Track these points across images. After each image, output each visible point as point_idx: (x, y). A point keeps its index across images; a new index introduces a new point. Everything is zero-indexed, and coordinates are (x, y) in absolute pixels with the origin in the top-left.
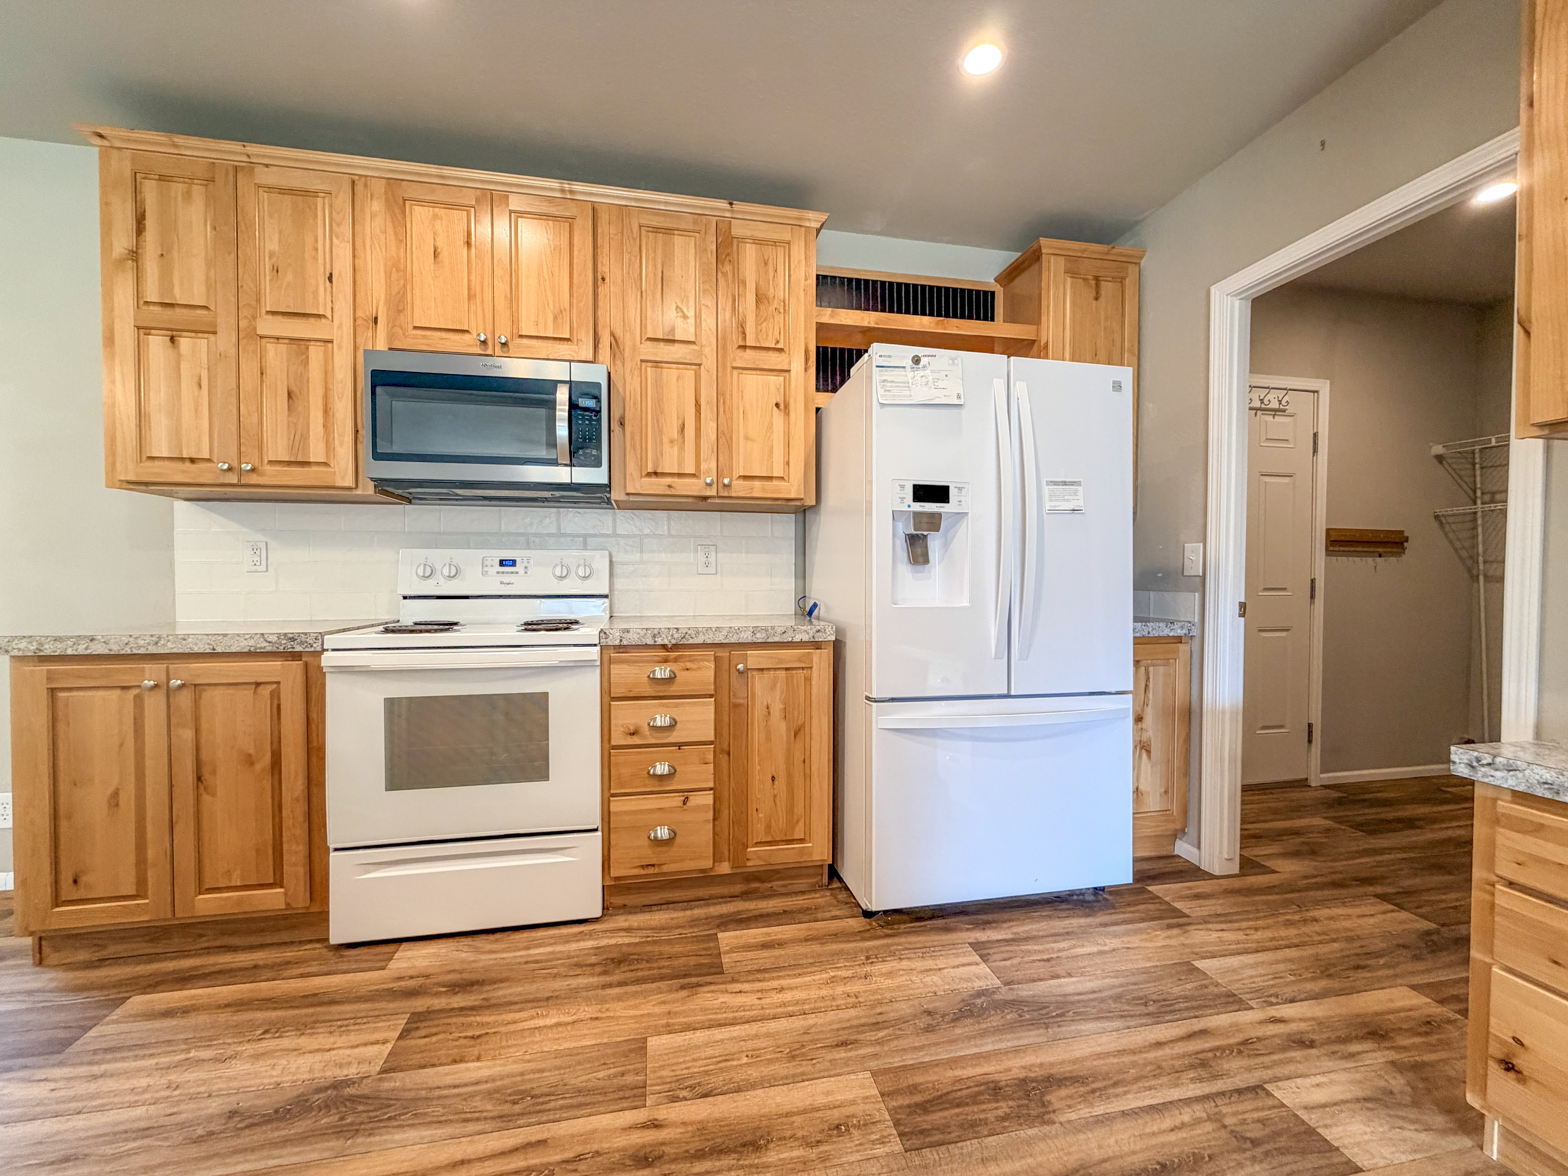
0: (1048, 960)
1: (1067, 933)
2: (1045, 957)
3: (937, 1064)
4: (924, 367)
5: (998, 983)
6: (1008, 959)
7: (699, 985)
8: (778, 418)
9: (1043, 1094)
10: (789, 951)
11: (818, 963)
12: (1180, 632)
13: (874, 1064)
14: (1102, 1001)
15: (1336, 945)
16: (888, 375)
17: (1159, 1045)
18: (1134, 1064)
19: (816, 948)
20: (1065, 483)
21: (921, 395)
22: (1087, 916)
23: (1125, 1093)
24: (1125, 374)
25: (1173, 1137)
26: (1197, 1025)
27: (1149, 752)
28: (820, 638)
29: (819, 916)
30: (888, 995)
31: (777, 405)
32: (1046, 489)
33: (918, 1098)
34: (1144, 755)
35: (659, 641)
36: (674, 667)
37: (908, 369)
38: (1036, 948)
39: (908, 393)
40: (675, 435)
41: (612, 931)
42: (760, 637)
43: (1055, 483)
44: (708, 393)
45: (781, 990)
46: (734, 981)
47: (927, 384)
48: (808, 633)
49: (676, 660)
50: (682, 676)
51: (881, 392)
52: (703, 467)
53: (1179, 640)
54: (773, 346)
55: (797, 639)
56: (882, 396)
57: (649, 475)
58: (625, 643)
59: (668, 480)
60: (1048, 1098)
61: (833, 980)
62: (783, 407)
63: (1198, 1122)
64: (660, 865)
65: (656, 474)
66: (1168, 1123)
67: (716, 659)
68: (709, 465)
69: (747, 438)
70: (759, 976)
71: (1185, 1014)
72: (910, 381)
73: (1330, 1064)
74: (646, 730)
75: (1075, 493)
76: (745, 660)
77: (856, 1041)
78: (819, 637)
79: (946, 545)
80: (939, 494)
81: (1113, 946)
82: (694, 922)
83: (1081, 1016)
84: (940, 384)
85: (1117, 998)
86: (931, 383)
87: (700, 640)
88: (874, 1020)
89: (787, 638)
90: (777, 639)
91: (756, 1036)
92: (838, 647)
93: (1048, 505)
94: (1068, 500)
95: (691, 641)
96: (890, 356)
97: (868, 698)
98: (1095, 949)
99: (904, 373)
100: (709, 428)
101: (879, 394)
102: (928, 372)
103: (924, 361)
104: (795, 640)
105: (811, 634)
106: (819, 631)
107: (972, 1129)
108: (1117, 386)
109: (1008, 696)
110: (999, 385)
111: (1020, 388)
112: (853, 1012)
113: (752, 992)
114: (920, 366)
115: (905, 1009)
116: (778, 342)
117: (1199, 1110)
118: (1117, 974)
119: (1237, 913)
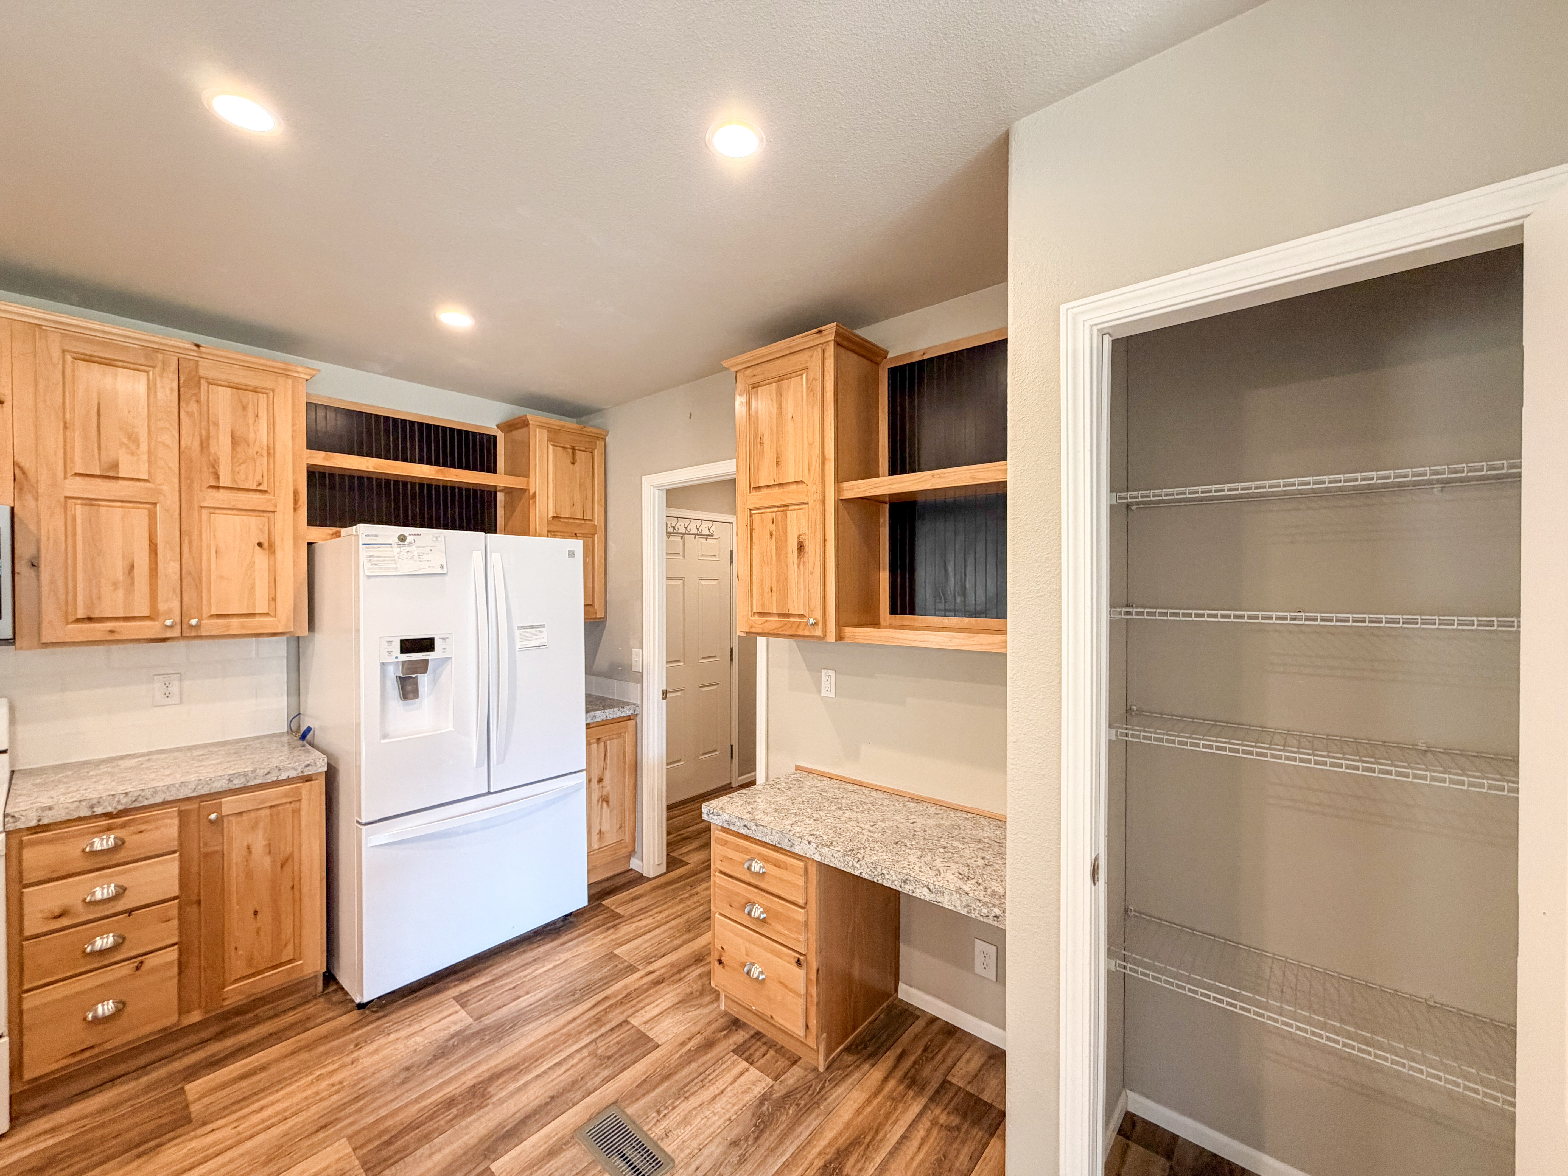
0: (514, 988)
1: (535, 960)
2: (512, 986)
3: (406, 1106)
4: (410, 543)
5: (470, 1020)
6: (482, 999)
7: (160, 1145)
8: (261, 559)
9: (485, 1089)
10: (273, 1070)
11: (304, 1069)
12: (628, 713)
13: (350, 1131)
14: (546, 1003)
15: (701, 908)
16: (374, 551)
17: (575, 1019)
18: (553, 1041)
19: (304, 1056)
20: (532, 627)
21: (407, 567)
22: (553, 940)
23: (542, 1063)
24: (578, 545)
25: (563, 1077)
26: (602, 995)
27: (608, 802)
28: (309, 772)
29: (310, 1025)
30: (371, 1070)
31: (260, 545)
32: (517, 633)
33: (386, 1137)
34: (605, 805)
35: (99, 810)
36: (121, 833)
37: (395, 546)
38: (507, 981)
39: (394, 565)
40: (120, 576)
41: (28, 1140)
42: (238, 783)
43: (525, 628)
44: (166, 532)
45: (262, 1109)
46: (204, 1124)
47: (412, 557)
48: (296, 770)
49: (123, 826)
50: (133, 840)
51: (368, 565)
52: (162, 607)
53: (629, 718)
54: (254, 488)
55: (284, 776)
56: (369, 569)
57: (78, 621)
58: (45, 821)
59: (109, 625)
60: (489, 1090)
61: (318, 1078)
62: (267, 546)
63: (582, 1060)
64: (100, 1044)
65: (90, 619)
66: (564, 1069)
67: (181, 813)
68: (169, 603)
69: (222, 578)
70: (234, 1108)
71: (598, 991)
72: (396, 555)
73: (668, 990)
74: (80, 907)
75: (541, 633)
76: (218, 808)
77: (336, 1119)
78: (309, 770)
79: (435, 681)
80: (427, 645)
81: (565, 958)
82: (151, 1087)
83: (528, 1022)
84: (425, 557)
85: (557, 997)
86: (416, 557)
87: (159, 799)
88: (355, 1095)
89: (272, 778)
90: (258, 781)
91: (231, 1161)
92: (331, 776)
93: (518, 644)
94: (536, 639)
95: (146, 803)
96: (376, 536)
97: (358, 822)
98: (551, 966)
99: (390, 549)
100: (169, 567)
101: (366, 568)
102: (413, 548)
103: (409, 539)
104: (280, 778)
105: (299, 770)
106: (308, 765)
107: (427, 1138)
108: (572, 554)
109: (489, 793)
110: (478, 556)
111: (495, 559)
112: (335, 1098)
113: (226, 1125)
114: (406, 543)
115: (386, 1074)
116: (260, 484)
117: (585, 1052)
118: (561, 979)
119: (653, 904)
